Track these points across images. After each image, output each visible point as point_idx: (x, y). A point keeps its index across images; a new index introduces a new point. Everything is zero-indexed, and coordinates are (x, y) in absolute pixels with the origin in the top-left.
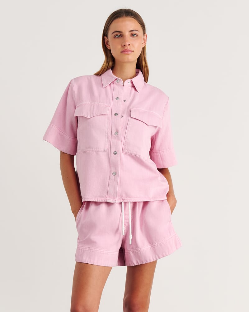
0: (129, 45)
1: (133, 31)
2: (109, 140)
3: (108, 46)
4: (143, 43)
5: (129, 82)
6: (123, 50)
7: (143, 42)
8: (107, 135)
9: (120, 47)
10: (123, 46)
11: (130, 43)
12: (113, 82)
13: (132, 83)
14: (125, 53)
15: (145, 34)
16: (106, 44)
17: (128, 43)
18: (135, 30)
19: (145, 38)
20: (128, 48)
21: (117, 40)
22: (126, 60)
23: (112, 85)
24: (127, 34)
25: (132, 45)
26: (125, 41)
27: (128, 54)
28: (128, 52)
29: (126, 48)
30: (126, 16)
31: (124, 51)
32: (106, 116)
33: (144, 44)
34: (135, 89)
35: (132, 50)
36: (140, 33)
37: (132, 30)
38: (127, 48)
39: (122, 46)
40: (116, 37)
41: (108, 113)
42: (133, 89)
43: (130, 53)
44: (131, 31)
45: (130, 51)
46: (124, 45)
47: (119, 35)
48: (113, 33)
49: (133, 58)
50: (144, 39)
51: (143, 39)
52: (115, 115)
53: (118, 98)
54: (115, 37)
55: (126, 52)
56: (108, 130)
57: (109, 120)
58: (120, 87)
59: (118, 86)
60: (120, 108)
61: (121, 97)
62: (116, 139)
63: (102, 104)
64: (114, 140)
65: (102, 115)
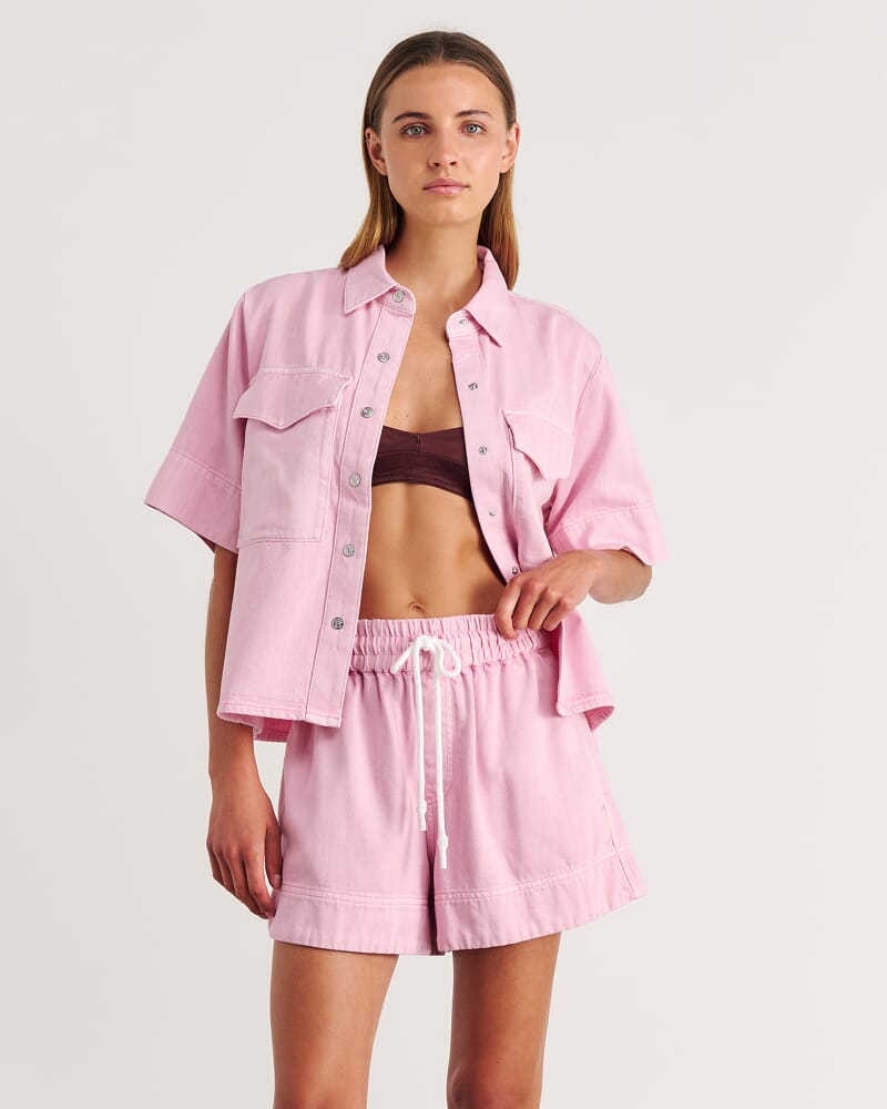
0: (453, 164)
1: (469, 113)
2: (332, 502)
3: (379, 162)
4: (504, 158)
5: (461, 319)
6: (431, 181)
7: (506, 151)
8: (325, 483)
9: (420, 169)
10: (432, 164)
11: (457, 155)
12: (380, 300)
14: (438, 193)
15: (514, 126)
16: (371, 156)
17: (449, 158)
18: (477, 112)
19: (512, 137)
20: (450, 174)
21: (411, 145)
22: (442, 217)
23: (375, 308)
24: (448, 124)
25: (465, 162)
26: (439, 150)
27: (449, 197)
28: (448, 189)
29: (443, 175)
30: (447, 61)
31: (436, 186)
32: (333, 415)
33: (506, 161)
35: (464, 183)
36: (496, 121)
37: (466, 109)
38: (448, 175)
39: (428, 166)
40: (409, 132)
41: (338, 401)
43: (455, 191)
44: (463, 114)
45: (456, 185)
46: (437, 165)
48: (398, 118)
49: (467, 209)
50: (508, 142)
51: (504, 141)
52: (363, 414)
53: (387, 356)
55: (443, 189)
56: (329, 467)
57: (339, 429)
58: (401, 318)
59: (393, 314)
60: (387, 393)
61: (398, 352)
62: (354, 499)
63: (327, 371)
64: (349, 505)
65: (319, 411)
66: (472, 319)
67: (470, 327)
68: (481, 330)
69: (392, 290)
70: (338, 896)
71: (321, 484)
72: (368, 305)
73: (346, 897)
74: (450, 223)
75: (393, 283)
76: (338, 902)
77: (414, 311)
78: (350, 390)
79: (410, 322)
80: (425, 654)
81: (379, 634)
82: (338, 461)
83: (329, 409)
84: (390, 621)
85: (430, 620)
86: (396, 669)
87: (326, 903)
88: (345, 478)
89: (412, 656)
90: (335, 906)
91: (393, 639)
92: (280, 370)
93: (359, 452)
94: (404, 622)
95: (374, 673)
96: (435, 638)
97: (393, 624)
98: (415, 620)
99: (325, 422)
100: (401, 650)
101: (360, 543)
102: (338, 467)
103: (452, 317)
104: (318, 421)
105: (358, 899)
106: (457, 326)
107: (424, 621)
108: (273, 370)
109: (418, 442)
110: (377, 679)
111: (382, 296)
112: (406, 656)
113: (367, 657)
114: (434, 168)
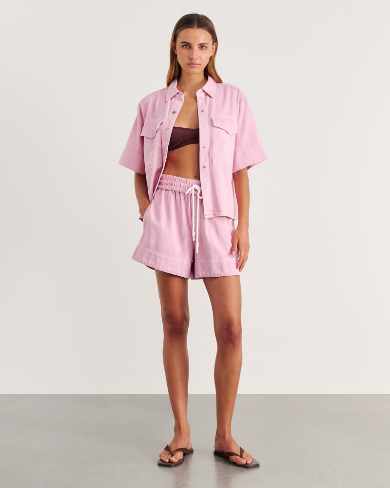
3: (175, 50)
5: (201, 91)
6: (190, 62)
9: (187, 58)
12: (174, 96)
14: (191, 66)
20: (195, 61)
21: (185, 51)
26: (193, 54)
27: (194, 67)
28: (195, 65)
29: (193, 61)
31: (191, 64)
34: (210, 96)
35: (199, 63)
36: (210, 45)
42: (208, 97)
44: (201, 44)
47: (188, 45)
48: (182, 43)
53: (175, 112)
54: (183, 46)
55: (193, 65)
58: (180, 101)
59: (178, 100)
66: (204, 91)
67: (203, 94)
68: (207, 94)
69: (178, 93)
72: (172, 98)
74: (194, 73)
75: (178, 91)
77: (184, 99)
79: (183, 102)
80: (195, 190)
86: (186, 193)
89: (192, 190)
100: (189, 188)
103: (198, 91)
106: (200, 94)
112: (190, 190)
114: (191, 59)
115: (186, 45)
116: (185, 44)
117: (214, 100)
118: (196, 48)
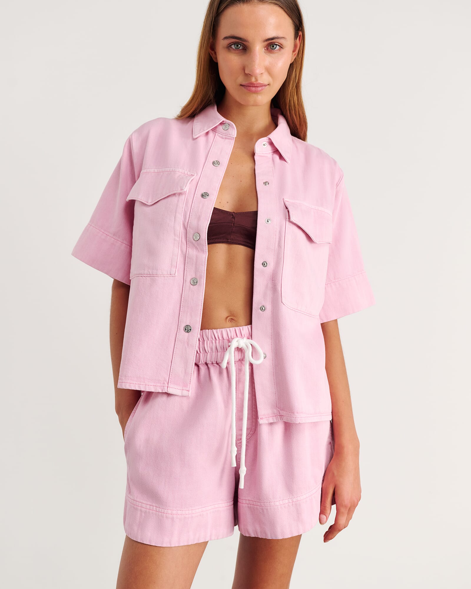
2: (182, 251)
5: (265, 143)
6: (245, 82)
8: (177, 239)
10: (247, 72)
12: (214, 130)
13: (271, 144)
14: (250, 90)
20: (258, 79)
23: (211, 135)
28: (257, 89)
29: (253, 80)
31: (248, 86)
32: (183, 197)
34: (281, 157)
39: (244, 72)
41: (186, 189)
42: (277, 157)
46: (250, 73)
52: (202, 196)
53: (218, 163)
54: (229, 46)
56: (180, 229)
57: (186, 205)
58: (227, 140)
59: (222, 138)
60: (218, 185)
61: (225, 161)
62: (197, 248)
63: (181, 170)
64: (192, 252)
65: (174, 194)
67: (269, 149)
68: (276, 151)
70: (174, 512)
71: (175, 240)
73: (179, 512)
76: (175, 516)
77: (235, 136)
78: (194, 182)
79: (233, 142)
81: (208, 339)
82: (186, 224)
83: (180, 194)
84: (215, 331)
85: (241, 328)
87: (167, 517)
88: (190, 236)
90: (173, 519)
91: (217, 341)
92: (152, 170)
93: (199, 218)
94: (224, 330)
95: (206, 364)
96: (245, 340)
97: (217, 333)
98: (231, 329)
99: (178, 201)
100: (224, 349)
101: (201, 277)
102: (186, 229)
103: (258, 142)
104: (174, 199)
105: (187, 512)
106: (262, 148)
107: (237, 328)
108: (148, 170)
109: (233, 217)
110: (208, 368)
111: (216, 127)
113: (201, 355)
114: (247, 76)
115: (234, 43)
116: (233, 40)
117: (288, 166)
118: (258, 48)
